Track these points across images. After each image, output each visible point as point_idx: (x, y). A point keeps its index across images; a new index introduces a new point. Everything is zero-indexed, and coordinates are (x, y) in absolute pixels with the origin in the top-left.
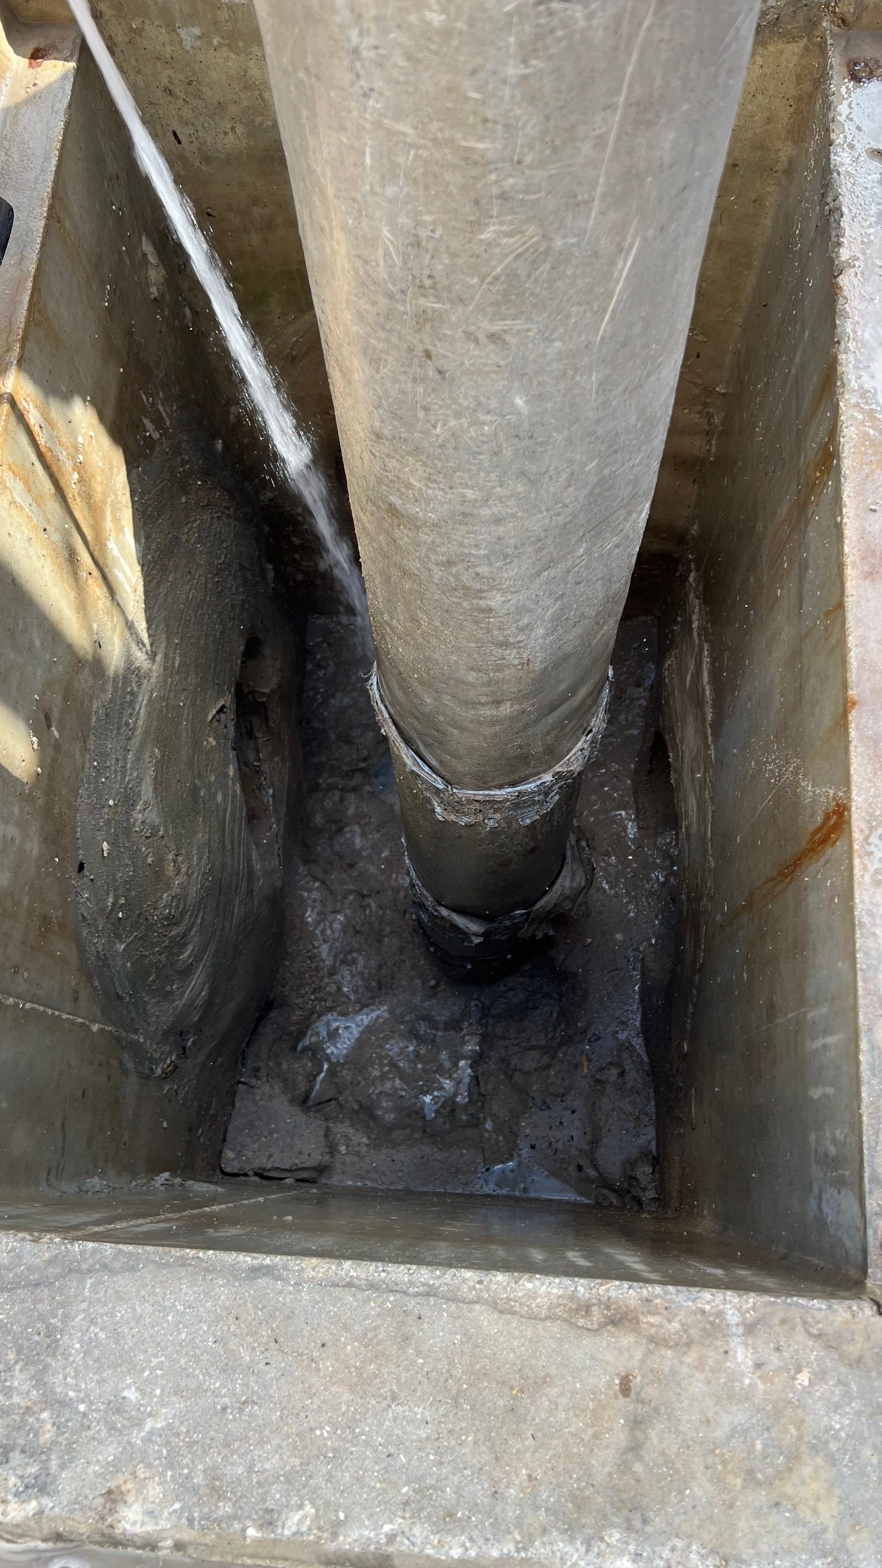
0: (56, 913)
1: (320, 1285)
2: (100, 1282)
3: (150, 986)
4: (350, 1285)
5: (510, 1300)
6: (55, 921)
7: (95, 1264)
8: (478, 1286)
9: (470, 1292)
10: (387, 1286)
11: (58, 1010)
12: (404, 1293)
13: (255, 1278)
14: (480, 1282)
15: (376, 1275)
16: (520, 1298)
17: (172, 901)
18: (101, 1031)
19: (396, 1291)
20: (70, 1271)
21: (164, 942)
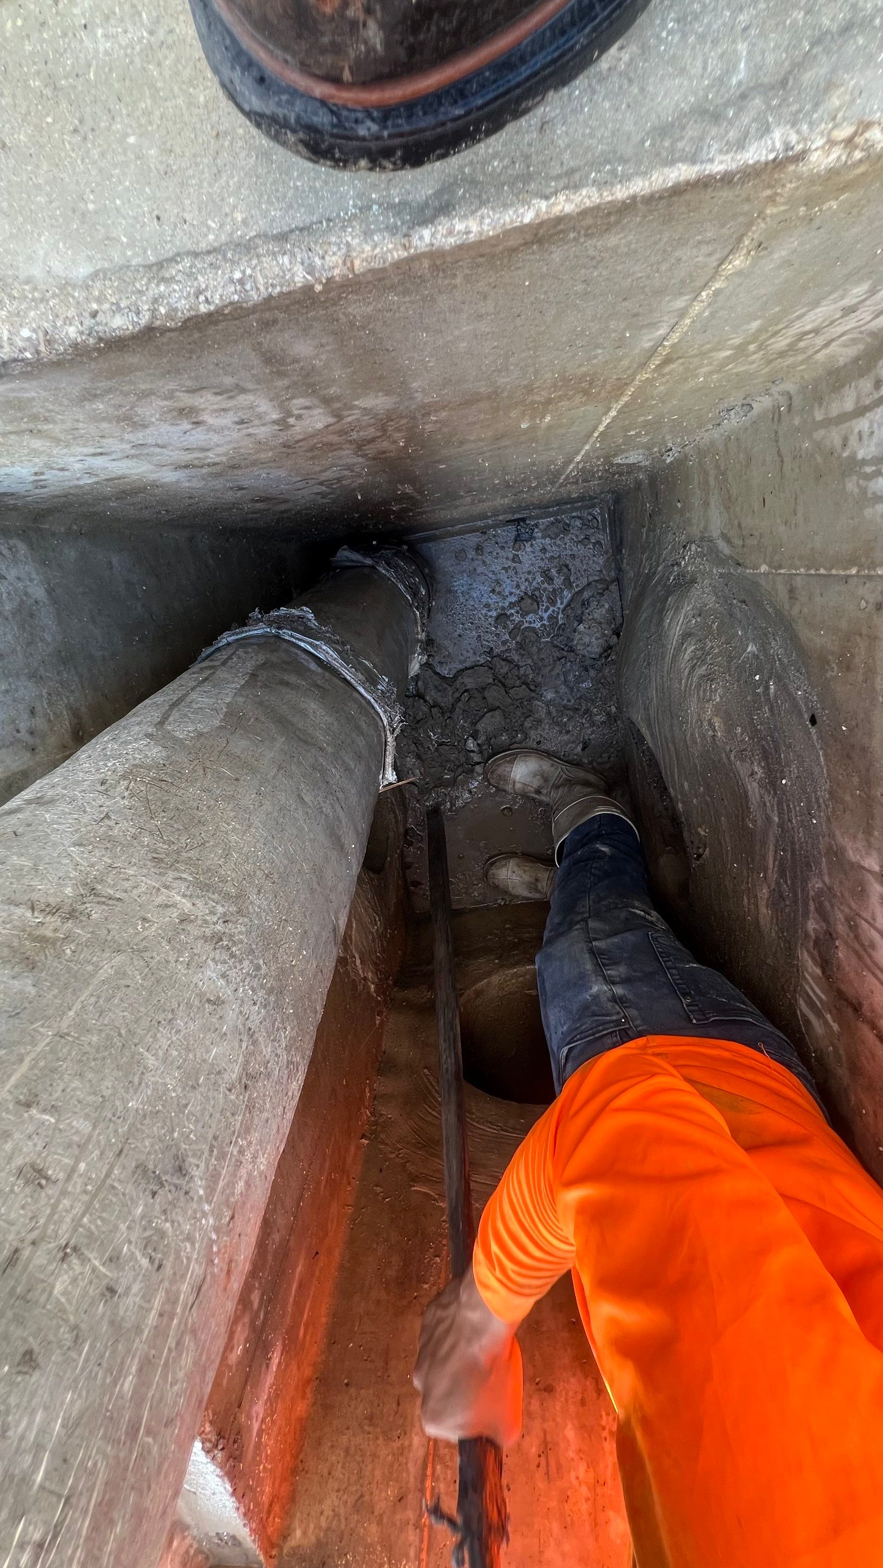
0: (835, 674)
1: (329, 220)
2: (721, 81)
3: (716, 618)
4: (283, 237)
5: (42, 300)
6: (834, 665)
7: (736, 115)
8: (95, 306)
9: (101, 292)
10: (224, 256)
11: (811, 575)
12: (196, 255)
13: (438, 193)
14: (94, 315)
15: (249, 271)
16: (30, 308)
17: (711, 696)
18: (756, 567)
19: (209, 252)
20: (783, 83)
21: (711, 659)
